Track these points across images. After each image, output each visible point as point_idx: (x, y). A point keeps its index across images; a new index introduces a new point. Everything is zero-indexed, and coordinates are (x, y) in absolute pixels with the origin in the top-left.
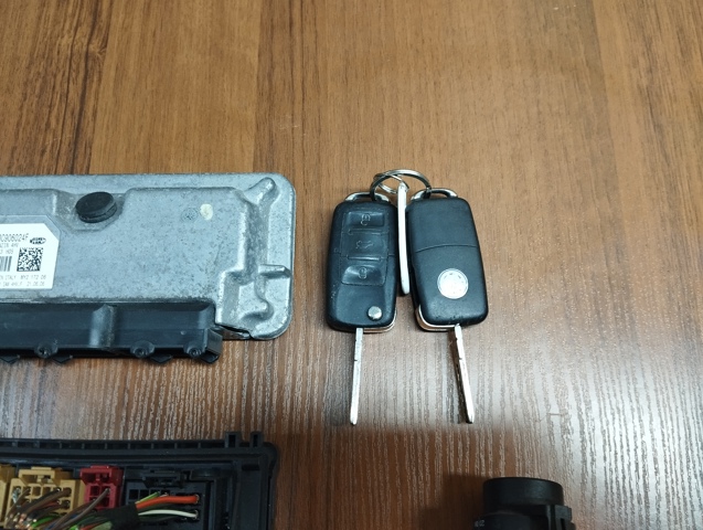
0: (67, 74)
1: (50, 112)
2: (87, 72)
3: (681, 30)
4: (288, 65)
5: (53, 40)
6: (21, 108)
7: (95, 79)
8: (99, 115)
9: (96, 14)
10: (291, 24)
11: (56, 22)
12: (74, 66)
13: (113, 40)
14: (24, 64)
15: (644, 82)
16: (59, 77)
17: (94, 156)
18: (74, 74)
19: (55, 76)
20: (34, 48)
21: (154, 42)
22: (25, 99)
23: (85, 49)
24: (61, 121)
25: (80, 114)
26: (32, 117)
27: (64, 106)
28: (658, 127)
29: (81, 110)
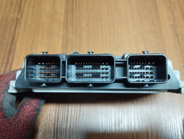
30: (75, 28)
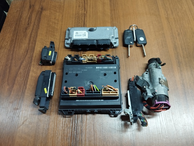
2: (84, 16)
3: (171, 10)
4: (115, 15)
5: (79, 12)
6: (75, 20)
7: (86, 17)
8: (87, 21)
9: (85, 8)
10: (114, 10)
11: (79, 9)
12: (82, 15)
13: (88, 12)
14: (75, 15)
15: (167, 17)
19: (80, 16)
20: (76, 13)
21: (94, 12)
23: (84, 13)
26: (77, 21)
27: (82, 20)
28: (169, 22)
29: (84, 21)
30: (116, 19)
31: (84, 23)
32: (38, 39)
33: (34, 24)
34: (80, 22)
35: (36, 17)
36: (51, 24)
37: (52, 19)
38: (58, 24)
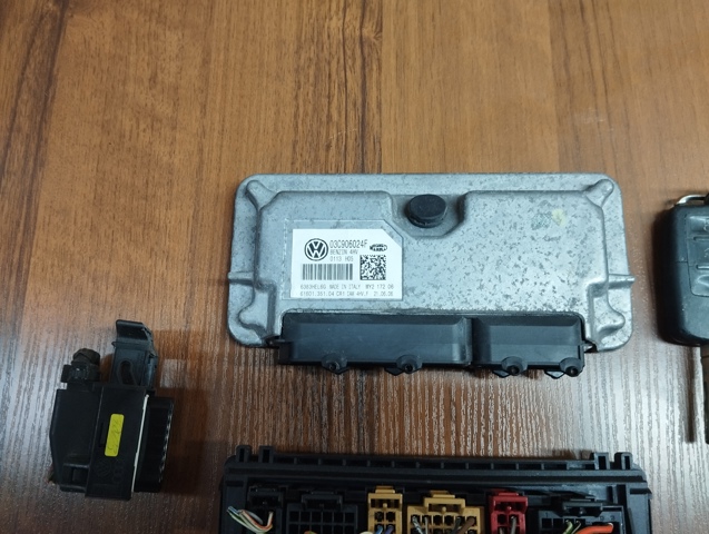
0: (342, 61)
1: (329, 103)
2: (364, 59)
4: (585, 53)
5: (321, 22)
6: (296, 97)
7: (375, 67)
8: (384, 107)
12: (349, 53)
13: (389, 24)
16: (334, 64)
17: (385, 152)
18: (350, 62)
19: (329, 63)
20: (300, 31)
21: (434, 27)
22: (299, 88)
23: (358, 33)
24: (343, 113)
25: (363, 106)
26: (310, 108)
27: (344, 96)
29: (364, 101)
31: (363, 124)
32: (38, 253)
33: (11, 130)
34: (335, 116)
35: (26, 63)
36: (128, 124)
37: (130, 88)
38: (174, 128)
